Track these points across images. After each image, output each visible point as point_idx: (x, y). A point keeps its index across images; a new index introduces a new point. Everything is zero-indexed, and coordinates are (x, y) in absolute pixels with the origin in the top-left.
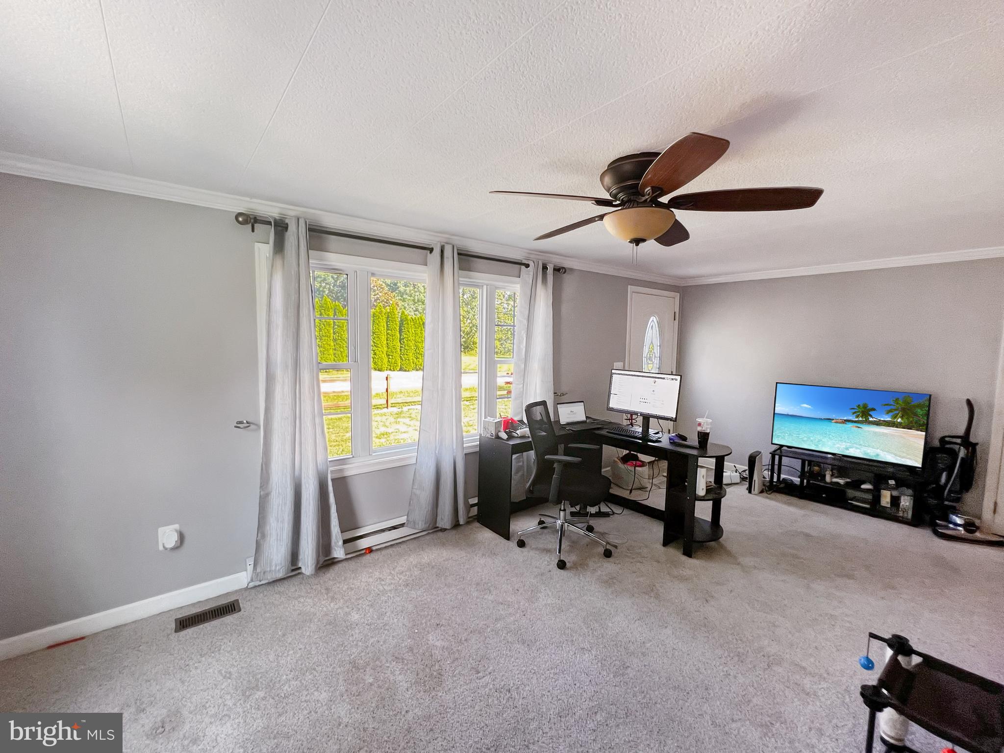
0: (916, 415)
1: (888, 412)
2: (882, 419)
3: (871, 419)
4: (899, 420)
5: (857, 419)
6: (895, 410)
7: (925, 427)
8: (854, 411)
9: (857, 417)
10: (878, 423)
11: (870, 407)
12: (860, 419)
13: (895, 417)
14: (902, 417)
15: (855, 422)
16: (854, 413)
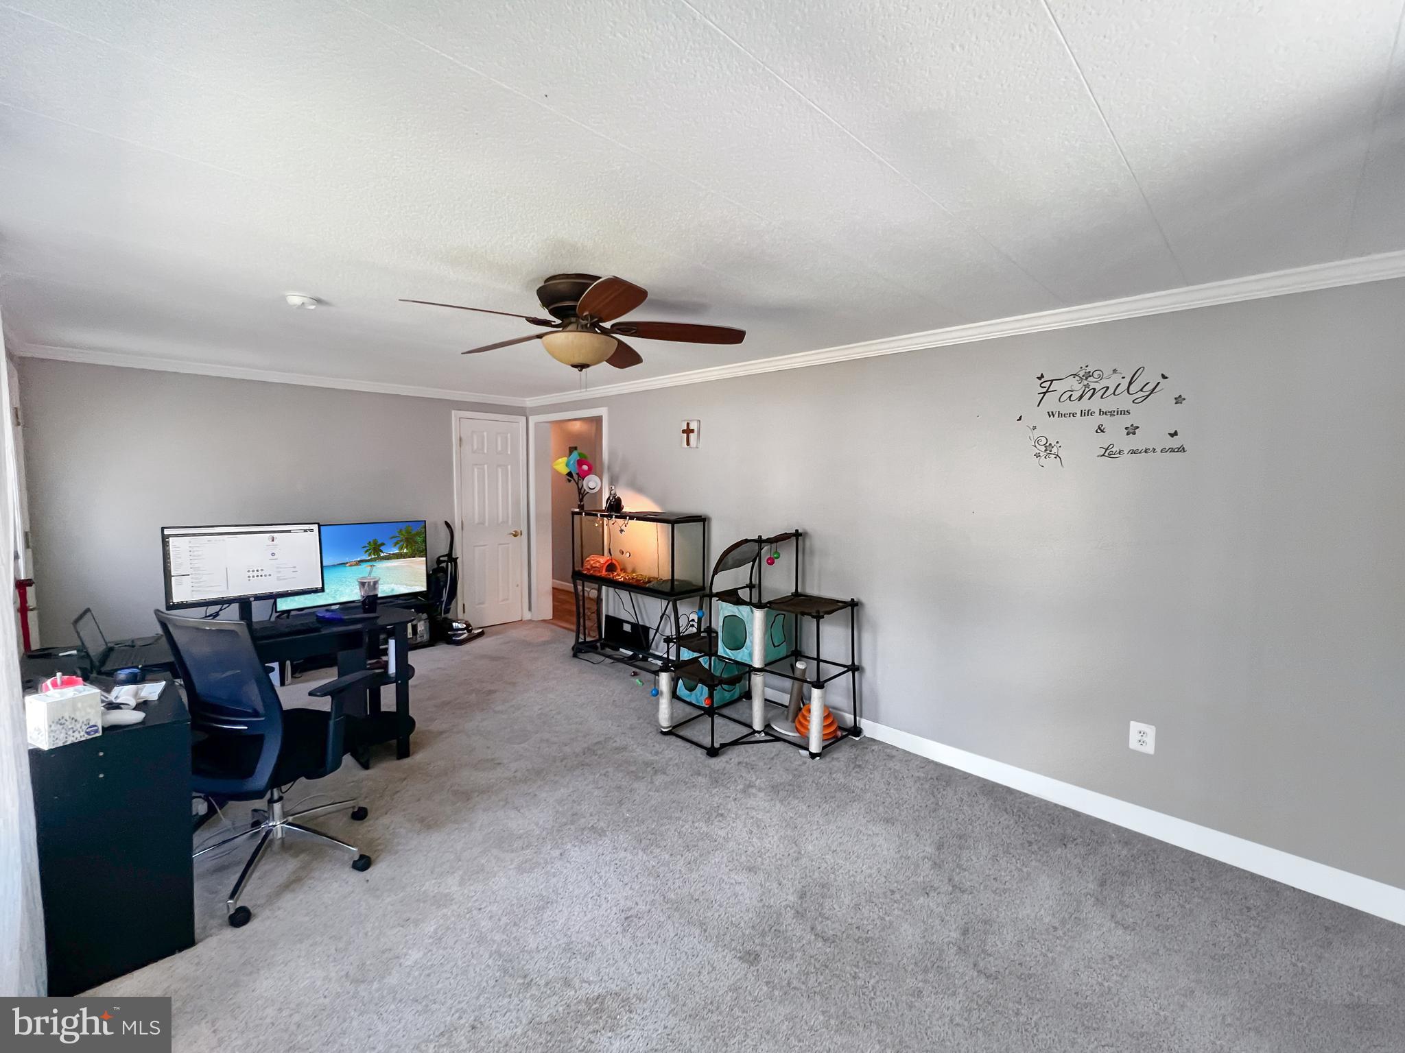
0: (416, 542)
1: (396, 544)
2: (392, 553)
3: (382, 555)
4: (405, 551)
5: (370, 558)
6: (401, 541)
7: (423, 552)
8: (365, 549)
9: (370, 555)
10: (388, 558)
11: (379, 542)
12: (373, 557)
13: (401, 548)
14: (407, 548)
15: (368, 561)
16: (366, 552)
